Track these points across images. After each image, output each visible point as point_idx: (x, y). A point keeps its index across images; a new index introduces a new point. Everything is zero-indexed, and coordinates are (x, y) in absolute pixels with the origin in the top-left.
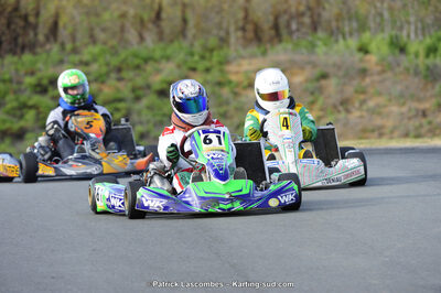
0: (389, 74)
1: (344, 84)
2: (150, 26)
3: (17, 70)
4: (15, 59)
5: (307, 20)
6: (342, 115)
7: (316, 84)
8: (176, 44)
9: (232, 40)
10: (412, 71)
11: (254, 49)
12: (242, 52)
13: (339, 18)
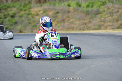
0: (76, 13)
1: (63, 15)
6: (63, 24)
7: (55, 15)
8: (17, 3)
9: (33, 2)
10: (82, 12)
11: (38, 5)
12: (35, 5)
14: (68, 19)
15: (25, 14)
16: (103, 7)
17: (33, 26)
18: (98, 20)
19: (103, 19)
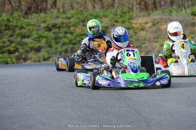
3: (38, 20)
4: (37, 15)
8: (109, 10)
11: (144, 13)
12: (139, 14)
14: (193, 35)
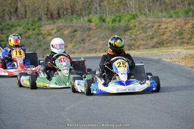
0: (99, 30)
1: (83, 34)
2: (14, 14)
5: (70, 11)
6: (82, 45)
7: (73, 34)
9: (43, 18)
10: (107, 28)
13: (81, 9)
15: (33, 34)
16: (133, 21)
17: (45, 49)
18: (128, 37)
19: (133, 36)
